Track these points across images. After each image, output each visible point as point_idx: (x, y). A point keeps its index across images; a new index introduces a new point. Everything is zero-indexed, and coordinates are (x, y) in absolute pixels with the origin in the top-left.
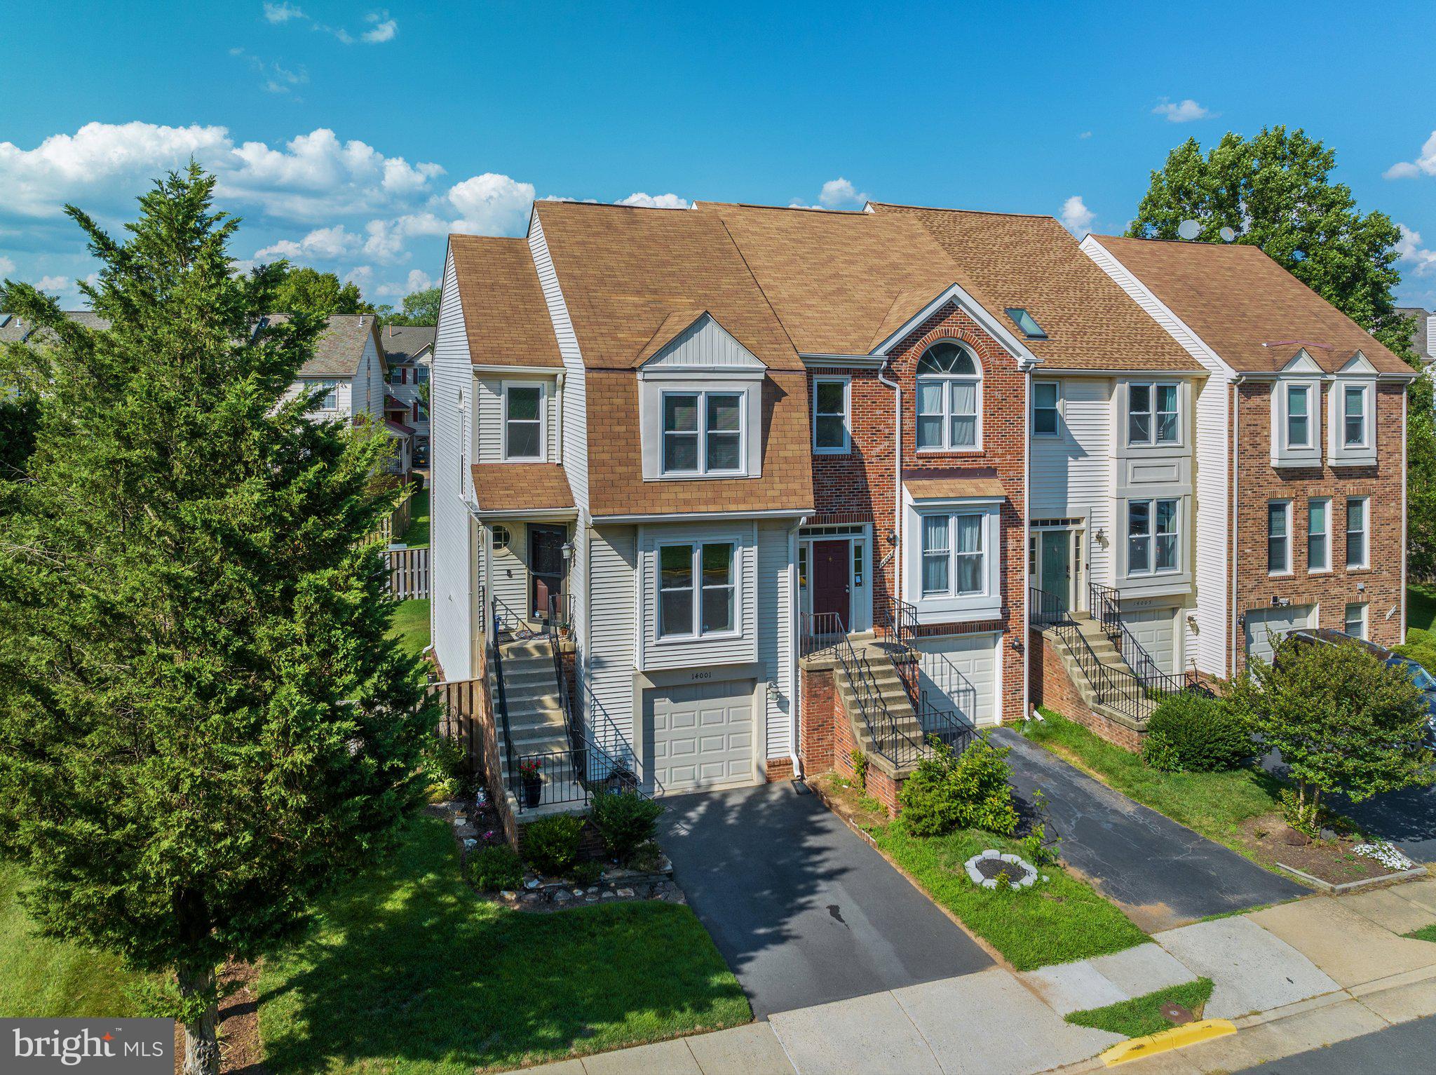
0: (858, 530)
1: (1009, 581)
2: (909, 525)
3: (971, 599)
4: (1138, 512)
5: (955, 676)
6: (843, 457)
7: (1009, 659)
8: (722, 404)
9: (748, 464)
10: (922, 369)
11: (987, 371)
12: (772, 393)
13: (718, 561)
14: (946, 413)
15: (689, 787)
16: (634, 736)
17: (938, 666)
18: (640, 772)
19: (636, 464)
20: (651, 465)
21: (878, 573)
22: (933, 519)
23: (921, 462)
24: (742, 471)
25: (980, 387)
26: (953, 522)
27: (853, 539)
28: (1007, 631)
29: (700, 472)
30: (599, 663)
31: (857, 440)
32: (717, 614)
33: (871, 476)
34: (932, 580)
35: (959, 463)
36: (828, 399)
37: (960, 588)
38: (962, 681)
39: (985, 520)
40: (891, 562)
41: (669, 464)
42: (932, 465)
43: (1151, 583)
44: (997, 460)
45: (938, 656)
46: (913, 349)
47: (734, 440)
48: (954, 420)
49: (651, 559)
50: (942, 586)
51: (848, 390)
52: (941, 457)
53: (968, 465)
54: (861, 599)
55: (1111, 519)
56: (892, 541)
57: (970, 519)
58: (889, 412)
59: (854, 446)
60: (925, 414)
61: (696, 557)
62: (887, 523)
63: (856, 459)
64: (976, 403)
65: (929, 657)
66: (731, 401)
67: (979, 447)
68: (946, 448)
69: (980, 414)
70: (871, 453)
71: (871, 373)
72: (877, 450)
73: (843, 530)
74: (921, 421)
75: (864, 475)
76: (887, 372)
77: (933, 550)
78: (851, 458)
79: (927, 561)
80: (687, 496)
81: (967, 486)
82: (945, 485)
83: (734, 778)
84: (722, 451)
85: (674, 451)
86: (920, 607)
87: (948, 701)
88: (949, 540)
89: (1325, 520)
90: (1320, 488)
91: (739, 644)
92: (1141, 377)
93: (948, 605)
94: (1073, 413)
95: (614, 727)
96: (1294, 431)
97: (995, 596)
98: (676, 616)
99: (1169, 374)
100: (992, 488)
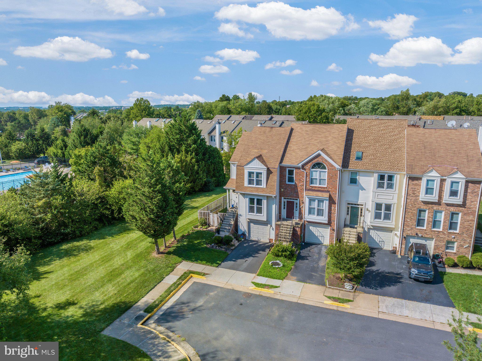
0: (297, 200)
1: (332, 216)
2: (307, 201)
3: (320, 217)
4: (378, 206)
5: (319, 233)
6: (292, 185)
7: (331, 232)
8: (258, 174)
9: (264, 185)
10: (313, 168)
11: (328, 170)
12: (269, 172)
13: (259, 202)
14: (318, 178)
15: (257, 239)
16: (246, 229)
17: (315, 230)
18: (247, 235)
19: (244, 183)
20: (246, 184)
21: (300, 209)
22: (311, 200)
23: (310, 188)
24: (262, 187)
25: (327, 172)
26: (316, 201)
27: (295, 201)
28: (331, 226)
29: (254, 186)
30: (241, 215)
31: (296, 182)
32: (259, 211)
33: (299, 189)
34: (311, 211)
35: (320, 189)
36: (291, 172)
37: (318, 215)
38: (321, 234)
39: (325, 202)
40: (303, 207)
42: (313, 189)
44: (330, 189)
45: (315, 228)
46: (309, 164)
47: (261, 180)
48: (320, 180)
49: (247, 199)
50: (313, 214)
51: (294, 171)
52: (316, 187)
53: (323, 189)
54: (296, 213)
55: (371, 206)
56: (303, 203)
57: (320, 201)
58: (303, 177)
59: (295, 183)
60: (314, 178)
61: (255, 201)
62: (302, 199)
63: (296, 186)
64: (325, 176)
65: (313, 228)
66: (261, 173)
67: (326, 186)
68: (318, 185)
69: (326, 178)
70: (299, 185)
71: (299, 168)
72: (300, 184)
73: (294, 199)
74: (311, 180)
75: (297, 189)
76: (303, 168)
77: (312, 206)
78: (294, 185)
79: (310, 209)
80: (252, 190)
81: (320, 194)
82: (315, 193)
83: (265, 240)
84: (259, 182)
85: (250, 182)
86: (307, 217)
87: (317, 237)
88: (315, 205)
89: (442, 217)
90: (440, 208)
91: (263, 217)
92: (382, 173)
93: (314, 218)
94: (362, 180)
95: (243, 226)
96: (429, 191)
97: (327, 218)
98: (251, 210)
99: (391, 172)
100: (326, 195)
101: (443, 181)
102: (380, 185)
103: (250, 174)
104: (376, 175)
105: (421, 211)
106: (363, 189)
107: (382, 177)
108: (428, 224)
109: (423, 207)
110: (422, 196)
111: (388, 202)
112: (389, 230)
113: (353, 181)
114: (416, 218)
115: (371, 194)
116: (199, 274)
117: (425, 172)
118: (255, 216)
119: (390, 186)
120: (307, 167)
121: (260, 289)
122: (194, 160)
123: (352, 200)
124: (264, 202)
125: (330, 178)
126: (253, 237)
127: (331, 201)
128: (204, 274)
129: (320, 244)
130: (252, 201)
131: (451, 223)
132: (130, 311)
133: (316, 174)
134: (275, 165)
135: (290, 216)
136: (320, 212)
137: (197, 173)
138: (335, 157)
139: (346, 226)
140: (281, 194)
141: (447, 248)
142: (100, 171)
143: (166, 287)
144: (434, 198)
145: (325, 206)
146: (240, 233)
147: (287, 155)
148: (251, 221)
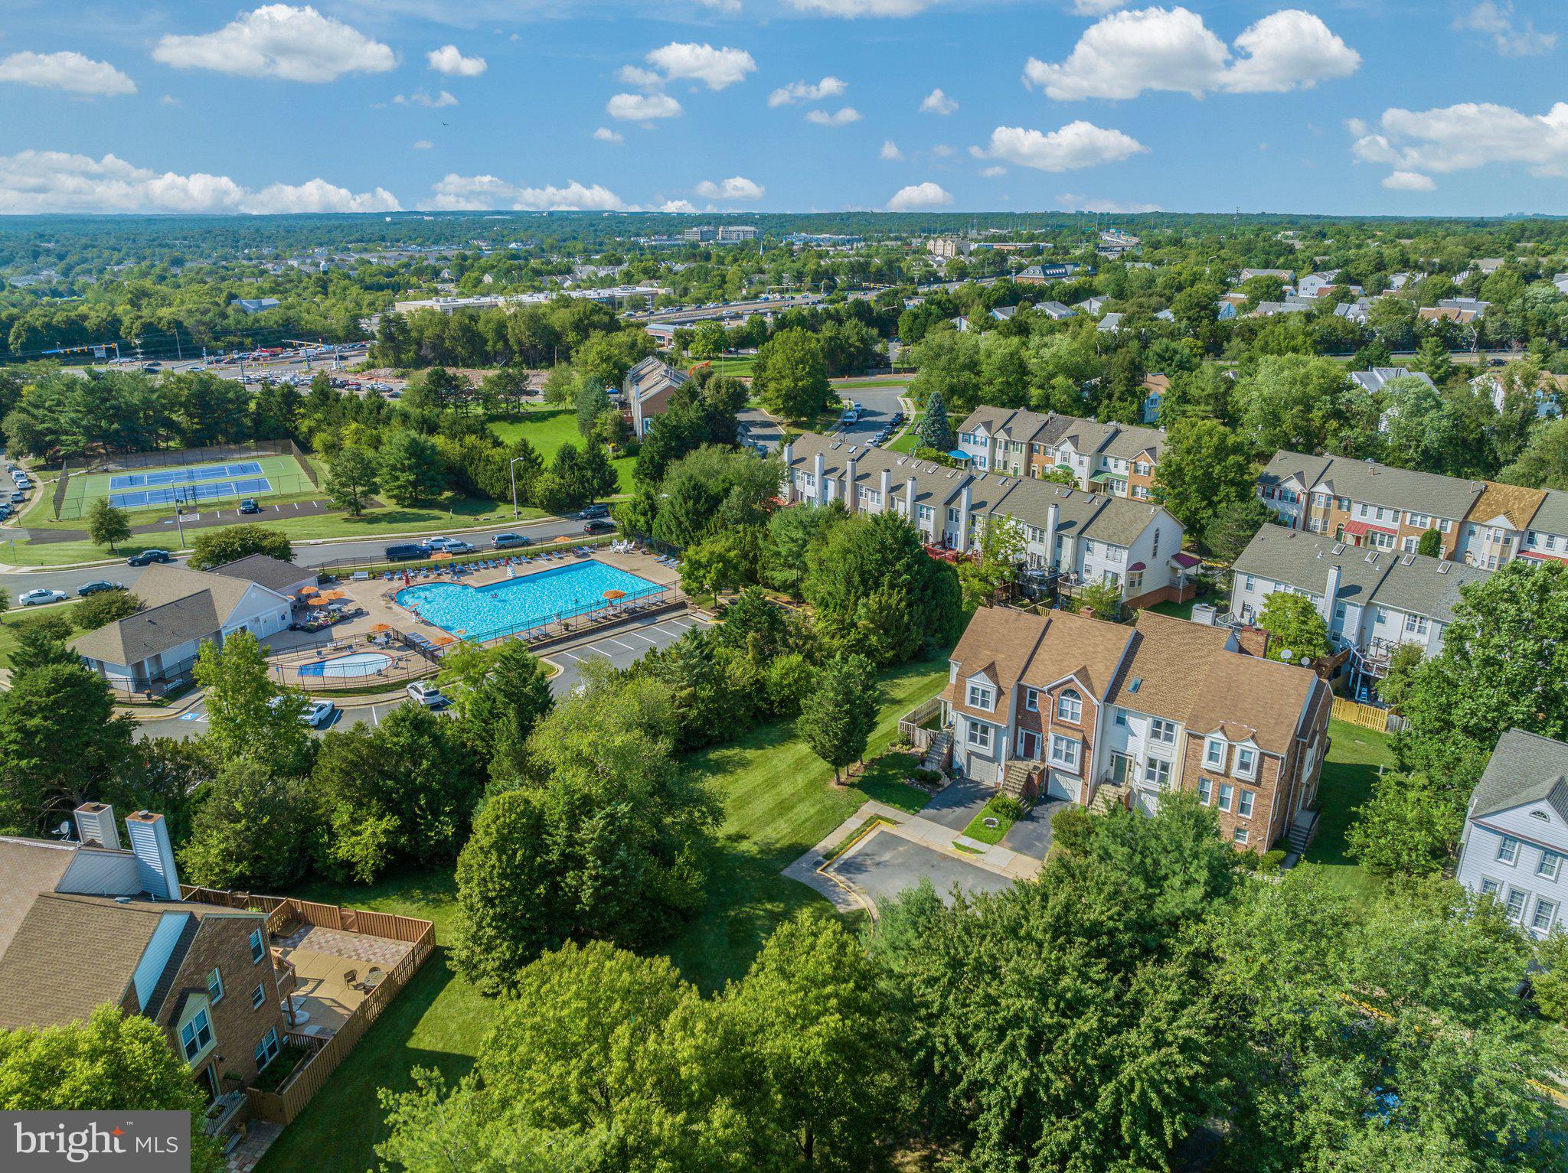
0: (1039, 734)
1: (1085, 764)
2: (1052, 737)
3: (1069, 764)
4: (1152, 763)
5: (1068, 785)
6: (1034, 712)
7: (1083, 786)
8: (984, 693)
9: (991, 709)
10: (1062, 694)
11: (1083, 702)
12: (1000, 693)
13: (985, 730)
14: (1069, 709)
15: (978, 780)
16: (965, 762)
17: (1062, 780)
18: (965, 770)
19: (964, 701)
20: (967, 702)
21: (1043, 747)
22: (1057, 738)
23: (1058, 721)
24: (989, 710)
25: (1081, 705)
26: (1065, 741)
27: (1036, 735)
28: (1083, 778)
29: (978, 707)
30: (958, 742)
32: (984, 741)
33: (1042, 720)
34: (1057, 753)
35: (1071, 725)
36: (1033, 695)
37: (1066, 760)
38: (1070, 787)
39: (1076, 744)
40: (1046, 745)
41: (971, 703)
42: (1062, 723)
43: (1155, 785)
44: (1084, 728)
45: (1062, 777)
46: (1058, 689)
47: (988, 701)
48: (1072, 713)
49: (968, 723)
50: (1060, 757)
51: (1038, 694)
52: (1065, 722)
53: (1075, 727)
54: (1038, 752)
55: (1141, 759)
56: (1047, 740)
57: (1070, 743)
58: (1049, 704)
59: (1038, 710)
60: (1063, 708)
61: (979, 727)
62: (1046, 735)
63: (1038, 714)
64: (1079, 710)
65: (1059, 776)
66: (989, 692)
67: (1079, 723)
68: (1068, 720)
69: (1080, 713)
70: (1043, 714)
71: (1044, 692)
72: (1045, 713)
73: (1035, 732)
74: (1060, 710)
75: (1040, 719)
76: (1050, 693)
77: (1059, 747)
78: (1036, 713)
79: (1056, 750)
80: (975, 711)
81: (1070, 732)
82: (1064, 730)
83: (989, 783)
84: (984, 704)
85: (973, 700)
86: (1051, 761)
87: (1065, 791)
88: (1063, 746)
89: (1230, 793)
90: (1227, 781)
91: (988, 751)
92: (1159, 718)
93: (1060, 763)
94: (1133, 722)
95: (960, 758)
96: (1212, 756)
97: (1078, 767)
98: (973, 738)
99: (1171, 721)
100: (1078, 736)
101: (1231, 747)
102: (1156, 734)
103: (973, 690)
104: (1150, 720)
105: (1203, 781)
106: (1133, 735)
107: (1158, 724)
108: (1213, 799)
109: (1206, 776)
110: (1205, 762)
111: (1166, 759)
113: (1121, 721)
114: (1197, 789)
115: (1143, 744)
116: (888, 820)
117: (1209, 730)
118: (976, 747)
119: (1169, 738)
120: (1055, 693)
121: (960, 852)
122: (903, 604)
123: (1119, 747)
124: (992, 731)
125: (1085, 713)
126: (974, 776)
127: (1085, 745)
128: (896, 823)
129: (1068, 800)
130: (974, 725)
131: (1243, 805)
132: (807, 856)
133: (1068, 703)
134: (1009, 684)
135: (1029, 754)
136: (1069, 757)
137: (908, 628)
138: (1096, 684)
139: (1107, 781)
140: (1018, 723)
141: (1237, 837)
142: (755, 639)
143: (848, 833)
144: (1219, 766)
145: (1077, 749)
146: (955, 766)
147: (1032, 667)
148: (970, 754)
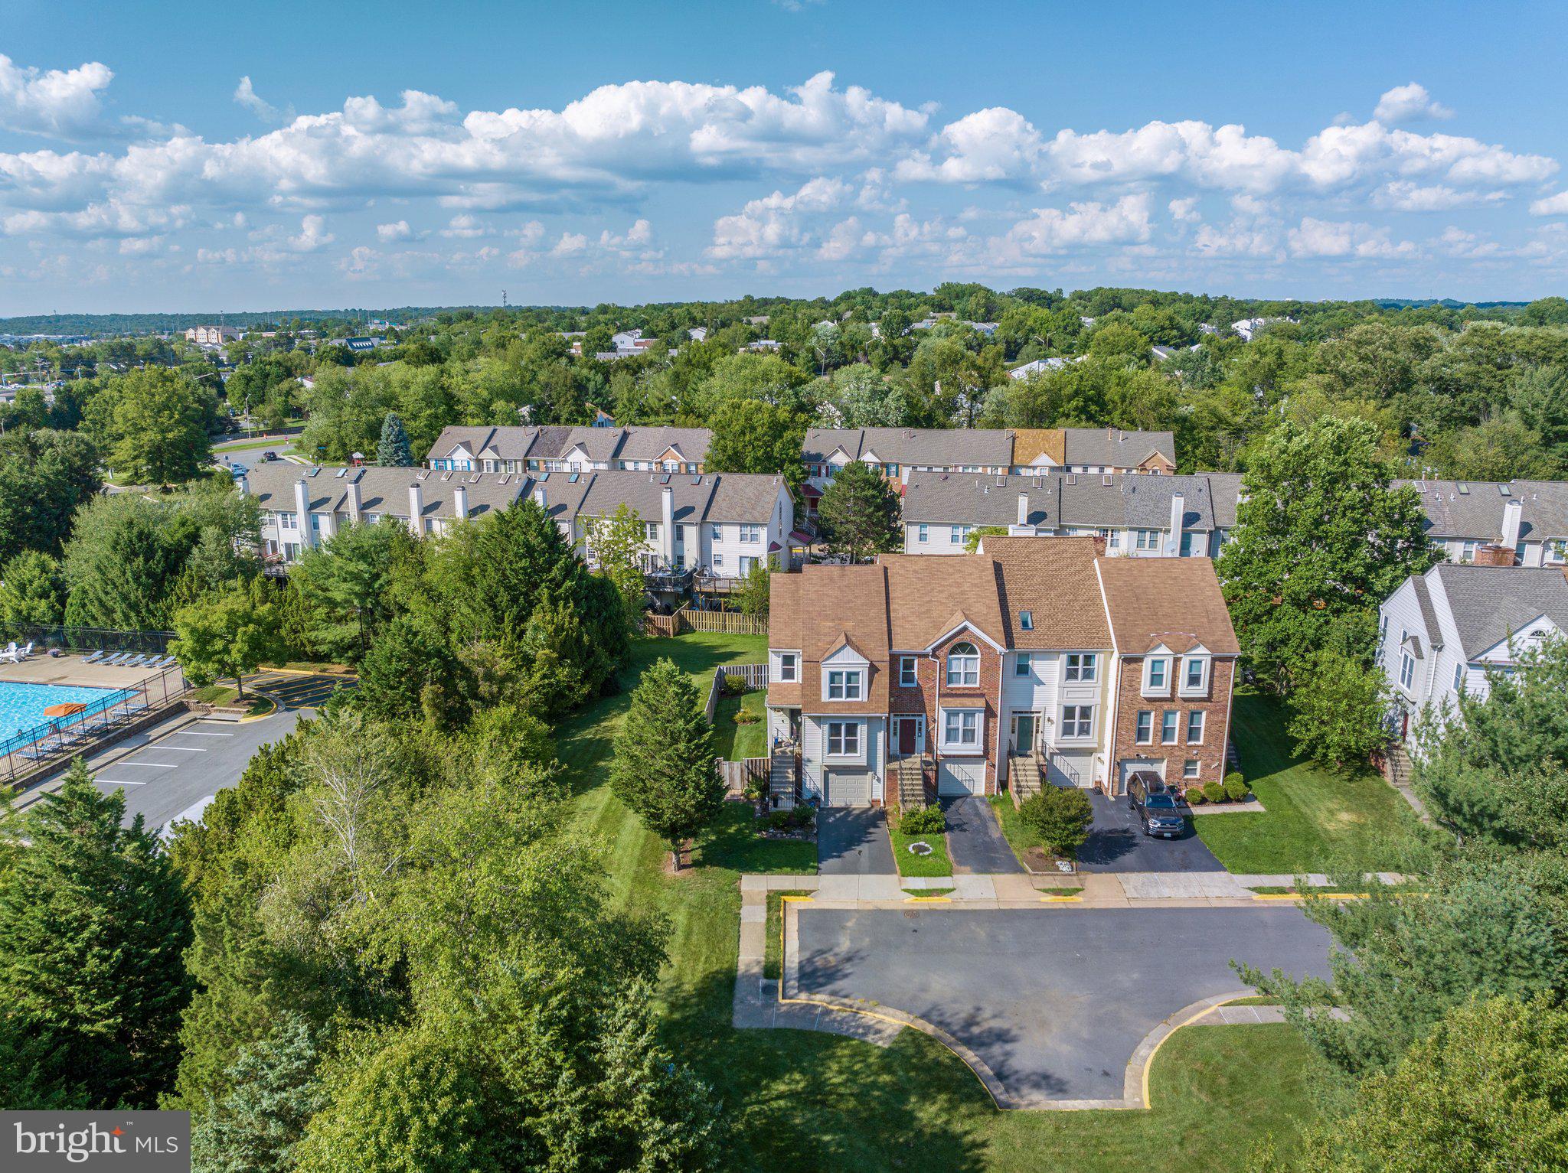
0: (921, 715)
1: (990, 739)
2: (942, 716)
3: (969, 745)
4: (1069, 712)
5: (963, 774)
6: (912, 688)
7: (989, 770)
8: (851, 676)
9: (863, 696)
10: (952, 653)
11: (981, 654)
12: (873, 670)
13: (851, 730)
14: (962, 671)
15: (842, 805)
16: (820, 785)
17: (957, 770)
18: (823, 798)
19: (819, 695)
20: (825, 696)
21: (928, 734)
22: (951, 714)
23: (948, 690)
24: (859, 699)
25: (978, 660)
26: (961, 715)
27: (917, 719)
28: (988, 759)
29: (843, 699)
30: (809, 761)
31: (919, 681)
32: (851, 746)
33: (926, 695)
34: (951, 735)
35: (967, 691)
36: (909, 665)
37: (964, 741)
38: (967, 776)
39: (977, 715)
40: (933, 728)
41: (832, 695)
42: (954, 692)
43: (1075, 741)
44: (986, 690)
45: (958, 766)
46: (945, 646)
47: (857, 687)
48: (966, 673)
49: (826, 727)
50: (956, 740)
51: (916, 662)
52: (958, 689)
53: (972, 692)
54: (920, 742)
55: (1055, 713)
56: (934, 721)
57: (969, 714)
58: (934, 670)
59: (918, 684)
60: (954, 671)
61: (843, 728)
62: (932, 714)
63: (919, 689)
64: (976, 666)
65: (954, 766)
66: (857, 674)
67: (977, 685)
68: (962, 685)
69: (978, 671)
70: (926, 687)
71: (926, 656)
72: (928, 686)
73: (915, 715)
74: (950, 675)
75: (922, 695)
76: (934, 655)
77: (952, 726)
78: (915, 688)
79: (949, 731)
80: (837, 707)
81: (967, 701)
82: (959, 700)
83: (860, 803)
84: (852, 691)
85: (834, 692)
86: (943, 747)
87: (960, 783)
88: (959, 722)
89: (1177, 721)
90: (1173, 706)
91: (859, 758)
92: (1074, 651)
93: (958, 748)
94: (1038, 666)
95: (813, 779)
96: (1156, 680)
97: (981, 746)
98: (834, 746)
99: (1089, 650)
100: (980, 703)
101: (1176, 661)
102: (1071, 675)
103: (833, 676)
104: (1063, 657)
105: (1143, 714)
106: (1040, 683)
107: (1073, 660)
108: (1155, 735)
109: (1146, 707)
110: (1146, 690)
111: (1086, 703)
112: (1088, 752)
113: (1023, 670)
114: (1135, 727)
115: (1055, 692)
116: (796, 893)
117: (1147, 648)
118: (842, 759)
119: (1088, 675)
120: (941, 653)
121: (925, 899)
122: (576, 620)
123: (1019, 704)
124: (862, 731)
125: (985, 669)
126: (835, 802)
127: (989, 713)
128: (807, 893)
129: (967, 795)
130: (835, 729)
131: (1191, 731)
132: (743, 984)
133: (959, 664)
134: (882, 656)
135: (907, 748)
136: (969, 735)
138: (990, 629)
139: (1011, 754)
140: (893, 708)
141: (1186, 772)
143: (761, 931)
144: (1163, 691)
145: (979, 719)
146: (806, 796)
147: (895, 629)
148: (832, 769)
